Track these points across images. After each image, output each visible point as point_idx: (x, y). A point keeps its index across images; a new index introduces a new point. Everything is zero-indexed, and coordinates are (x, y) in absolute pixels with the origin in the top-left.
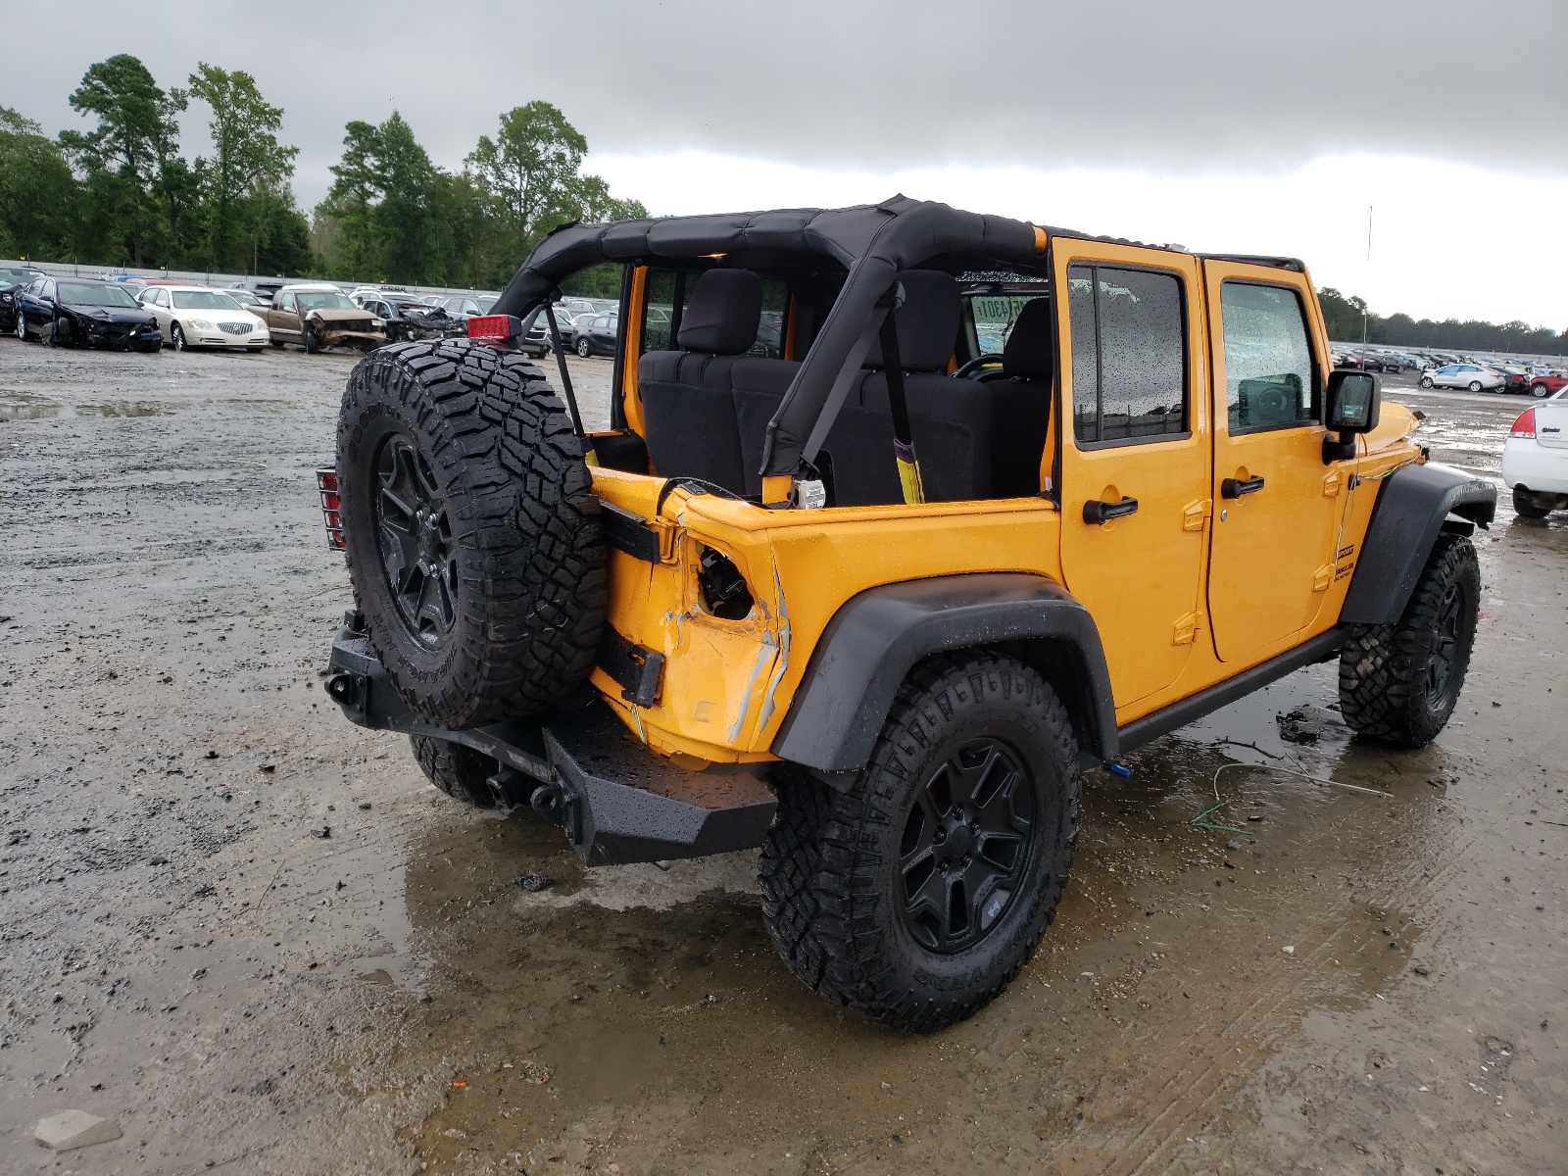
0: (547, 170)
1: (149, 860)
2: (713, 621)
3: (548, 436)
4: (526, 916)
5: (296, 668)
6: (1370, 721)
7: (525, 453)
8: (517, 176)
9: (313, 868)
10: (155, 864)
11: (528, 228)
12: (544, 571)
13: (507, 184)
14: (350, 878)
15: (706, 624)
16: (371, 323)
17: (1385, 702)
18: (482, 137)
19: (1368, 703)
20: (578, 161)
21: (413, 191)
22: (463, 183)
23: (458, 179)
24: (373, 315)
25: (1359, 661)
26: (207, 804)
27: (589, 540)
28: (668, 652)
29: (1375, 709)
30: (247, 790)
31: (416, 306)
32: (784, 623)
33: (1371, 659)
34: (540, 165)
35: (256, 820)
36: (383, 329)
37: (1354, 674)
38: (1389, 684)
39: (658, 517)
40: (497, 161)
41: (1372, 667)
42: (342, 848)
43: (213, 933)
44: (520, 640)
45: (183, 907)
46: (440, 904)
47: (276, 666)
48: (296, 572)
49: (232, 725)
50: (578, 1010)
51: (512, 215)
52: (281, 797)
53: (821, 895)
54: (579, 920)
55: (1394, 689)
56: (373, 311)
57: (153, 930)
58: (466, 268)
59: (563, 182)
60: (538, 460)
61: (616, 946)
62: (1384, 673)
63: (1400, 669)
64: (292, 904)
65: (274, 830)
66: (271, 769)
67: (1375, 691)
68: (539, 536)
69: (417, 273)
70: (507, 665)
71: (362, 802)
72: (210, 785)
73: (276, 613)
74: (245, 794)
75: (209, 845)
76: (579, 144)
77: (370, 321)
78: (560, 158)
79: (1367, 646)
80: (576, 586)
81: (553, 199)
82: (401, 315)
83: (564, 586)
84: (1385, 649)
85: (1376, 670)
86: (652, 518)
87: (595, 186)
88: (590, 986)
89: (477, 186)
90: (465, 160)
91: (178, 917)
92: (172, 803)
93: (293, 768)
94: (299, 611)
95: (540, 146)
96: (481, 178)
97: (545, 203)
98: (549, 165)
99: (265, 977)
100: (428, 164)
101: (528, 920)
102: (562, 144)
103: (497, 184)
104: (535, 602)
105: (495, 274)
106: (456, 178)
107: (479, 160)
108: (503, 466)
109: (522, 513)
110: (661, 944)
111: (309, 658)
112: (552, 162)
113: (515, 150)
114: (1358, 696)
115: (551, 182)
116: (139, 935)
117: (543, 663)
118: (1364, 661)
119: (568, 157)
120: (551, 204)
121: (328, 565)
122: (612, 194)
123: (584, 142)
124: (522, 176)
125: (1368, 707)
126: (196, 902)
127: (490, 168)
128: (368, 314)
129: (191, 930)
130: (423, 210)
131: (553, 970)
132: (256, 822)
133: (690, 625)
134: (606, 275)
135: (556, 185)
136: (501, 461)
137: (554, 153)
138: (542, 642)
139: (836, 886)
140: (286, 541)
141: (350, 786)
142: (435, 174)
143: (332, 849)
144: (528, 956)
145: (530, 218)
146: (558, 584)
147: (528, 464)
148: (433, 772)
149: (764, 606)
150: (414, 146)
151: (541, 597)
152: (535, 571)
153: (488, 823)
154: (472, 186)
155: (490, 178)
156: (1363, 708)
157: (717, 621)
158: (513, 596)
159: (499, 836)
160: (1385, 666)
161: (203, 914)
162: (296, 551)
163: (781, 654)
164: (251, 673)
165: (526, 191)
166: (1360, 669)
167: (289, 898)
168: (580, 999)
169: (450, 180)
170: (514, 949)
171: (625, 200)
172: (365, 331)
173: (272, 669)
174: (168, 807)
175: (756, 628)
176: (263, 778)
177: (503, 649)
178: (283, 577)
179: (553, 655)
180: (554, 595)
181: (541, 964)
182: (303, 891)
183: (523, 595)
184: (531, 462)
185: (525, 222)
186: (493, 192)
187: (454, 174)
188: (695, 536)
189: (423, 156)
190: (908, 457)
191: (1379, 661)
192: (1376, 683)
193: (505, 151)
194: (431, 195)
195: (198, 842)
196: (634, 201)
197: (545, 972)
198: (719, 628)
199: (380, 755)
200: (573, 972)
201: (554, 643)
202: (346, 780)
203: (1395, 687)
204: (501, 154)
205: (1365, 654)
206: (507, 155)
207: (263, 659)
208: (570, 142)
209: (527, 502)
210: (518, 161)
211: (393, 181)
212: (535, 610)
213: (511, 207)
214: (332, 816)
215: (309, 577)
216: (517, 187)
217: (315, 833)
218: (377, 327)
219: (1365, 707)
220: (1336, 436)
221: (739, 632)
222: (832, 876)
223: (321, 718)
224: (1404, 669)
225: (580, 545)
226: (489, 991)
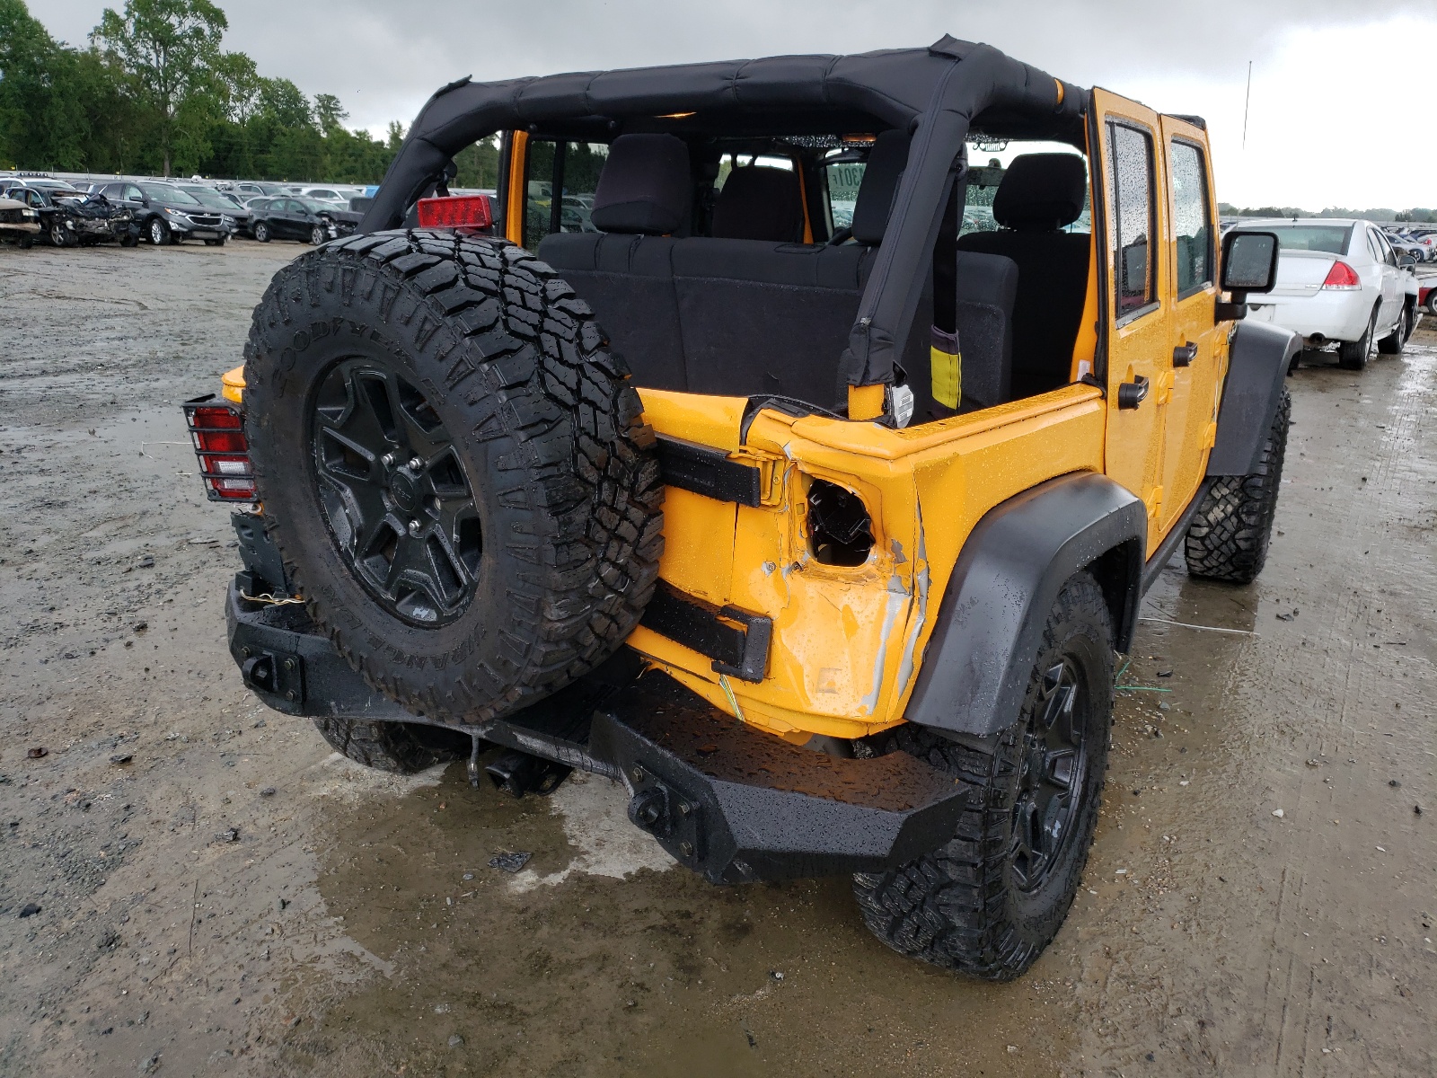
0: (185, 45)
1: (16, 911)
2: (826, 570)
3: (589, 353)
4: (521, 906)
5: (100, 624)
6: (1214, 563)
7: (571, 377)
8: (151, 51)
9: (237, 885)
10: (25, 914)
11: (171, 109)
12: (609, 527)
13: (142, 61)
14: (291, 890)
15: (820, 575)
16: (21, 213)
17: (1233, 546)
18: (106, 10)
19: (1216, 548)
20: (218, 37)
21: (34, 70)
22: (91, 60)
23: (85, 55)
24: (21, 204)
25: (1211, 510)
26: (62, 820)
27: (650, 480)
28: (775, 614)
29: (1222, 553)
30: (107, 793)
31: (72, 194)
32: (921, 567)
33: (1222, 507)
34: (176, 40)
35: (134, 829)
36: (36, 220)
37: (1205, 522)
38: (1238, 530)
39: (743, 448)
40: (128, 35)
41: (1223, 515)
42: (263, 851)
43: (145, 1000)
44: (583, 613)
45: (89, 970)
46: (415, 908)
47: (75, 625)
48: (49, 505)
49: (50, 710)
50: (641, 1020)
51: (152, 94)
52: (158, 797)
53: (949, 864)
54: (583, 901)
55: (1242, 534)
56: (19, 199)
57: (63, 1012)
58: (106, 152)
59: (205, 59)
60: (586, 384)
61: (641, 927)
62: (1234, 519)
63: (1249, 514)
64: (232, 940)
65: (166, 840)
66: (127, 760)
67: (1224, 537)
68: (600, 484)
69: (52, 158)
70: (564, 646)
71: (263, 787)
72: (55, 792)
73: (47, 558)
74: (106, 799)
75: (89, 876)
76: (217, 18)
77: (20, 210)
78: (198, 33)
79: (1217, 495)
80: (638, 540)
81: (195, 77)
82: (55, 203)
83: (627, 542)
84: (1235, 496)
85: (1227, 518)
86: (733, 447)
87: (239, 65)
88: (637, 985)
89: (107, 63)
90: (91, 35)
91: (86, 987)
92: (15, 825)
93: (154, 755)
94: (74, 552)
95: (174, 20)
96: (110, 54)
97: (186, 81)
98: (187, 41)
99: (242, 1052)
100: (48, 39)
101: (525, 910)
102: (199, 18)
103: (130, 60)
104: (597, 565)
105: (141, 157)
106: (83, 54)
107: (105, 34)
108: (550, 397)
109: (580, 456)
110: (688, 915)
111: (112, 609)
112: (190, 37)
113: (146, 25)
114: (1207, 542)
115: (192, 59)
116: (47, 1022)
117: (598, 636)
118: (1216, 509)
119: (207, 32)
120: (194, 84)
121: (86, 494)
122: (261, 72)
123: (223, 16)
124: (156, 51)
125: (1216, 552)
126: (103, 960)
127: (120, 43)
128: (15, 203)
129: (113, 1003)
130: (49, 89)
131: (586, 972)
132: (136, 834)
133: (797, 575)
134: (263, 156)
135: (197, 62)
136: (546, 390)
137: (190, 27)
138: (602, 612)
139: (970, 854)
140: (18, 468)
141: (236, 768)
142: (58, 50)
143: (250, 856)
144: (548, 958)
145: (172, 98)
146: (622, 539)
147: (576, 392)
148: (347, 742)
149: (896, 550)
150: (30, 19)
151: (605, 559)
152: (599, 527)
153: (421, 792)
154: (102, 63)
155: (121, 54)
156: (1210, 552)
157: (831, 569)
158: (579, 563)
159: (442, 807)
160: (1236, 513)
161: (120, 975)
162: (35, 480)
163: (915, 604)
164: (45, 638)
165: (165, 70)
166: (1211, 517)
167: (225, 933)
168: (635, 1005)
169: (76, 56)
170: (528, 952)
171: (274, 79)
172: (15, 222)
173: (72, 628)
174: (10, 831)
175: (877, 573)
176: (120, 774)
177: (564, 628)
178: (35, 514)
179: (609, 626)
180: (619, 553)
181: (568, 967)
182: (240, 918)
183: (587, 559)
184: (579, 388)
185: (167, 103)
186: (127, 70)
187: (79, 50)
188: (807, 470)
189: (42, 31)
190: (947, 347)
191: (1230, 508)
192: (1225, 529)
193: (134, 24)
194: (56, 74)
195: (72, 874)
196: (284, 80)
197: (578, 975)
198: (833, 578)
199: (254, 723)
200: (609, 970)
201: (613, 612)
202: (229, 761)
203: (1243, 531)
204: (130, 29)
205: (1216, 502)
206: (137, 30)
207: (54, 617)
208: (207, 16)
209: (584, 440)
210: (150, 35)
211: (10, 58)
212: (598, 575)
213: (150, 86)
214: (230, 810)
215: (68, 510)
216: (154, 63)
217: (219, 839)
218: (29, 217)
219: (1212, 551)
220: (1227, 297)
221: (858, 579)
222: (964, 843)
223: (162, 685)
224: (1254, 513)
225: (642, 489)
226: (528, 1015)
